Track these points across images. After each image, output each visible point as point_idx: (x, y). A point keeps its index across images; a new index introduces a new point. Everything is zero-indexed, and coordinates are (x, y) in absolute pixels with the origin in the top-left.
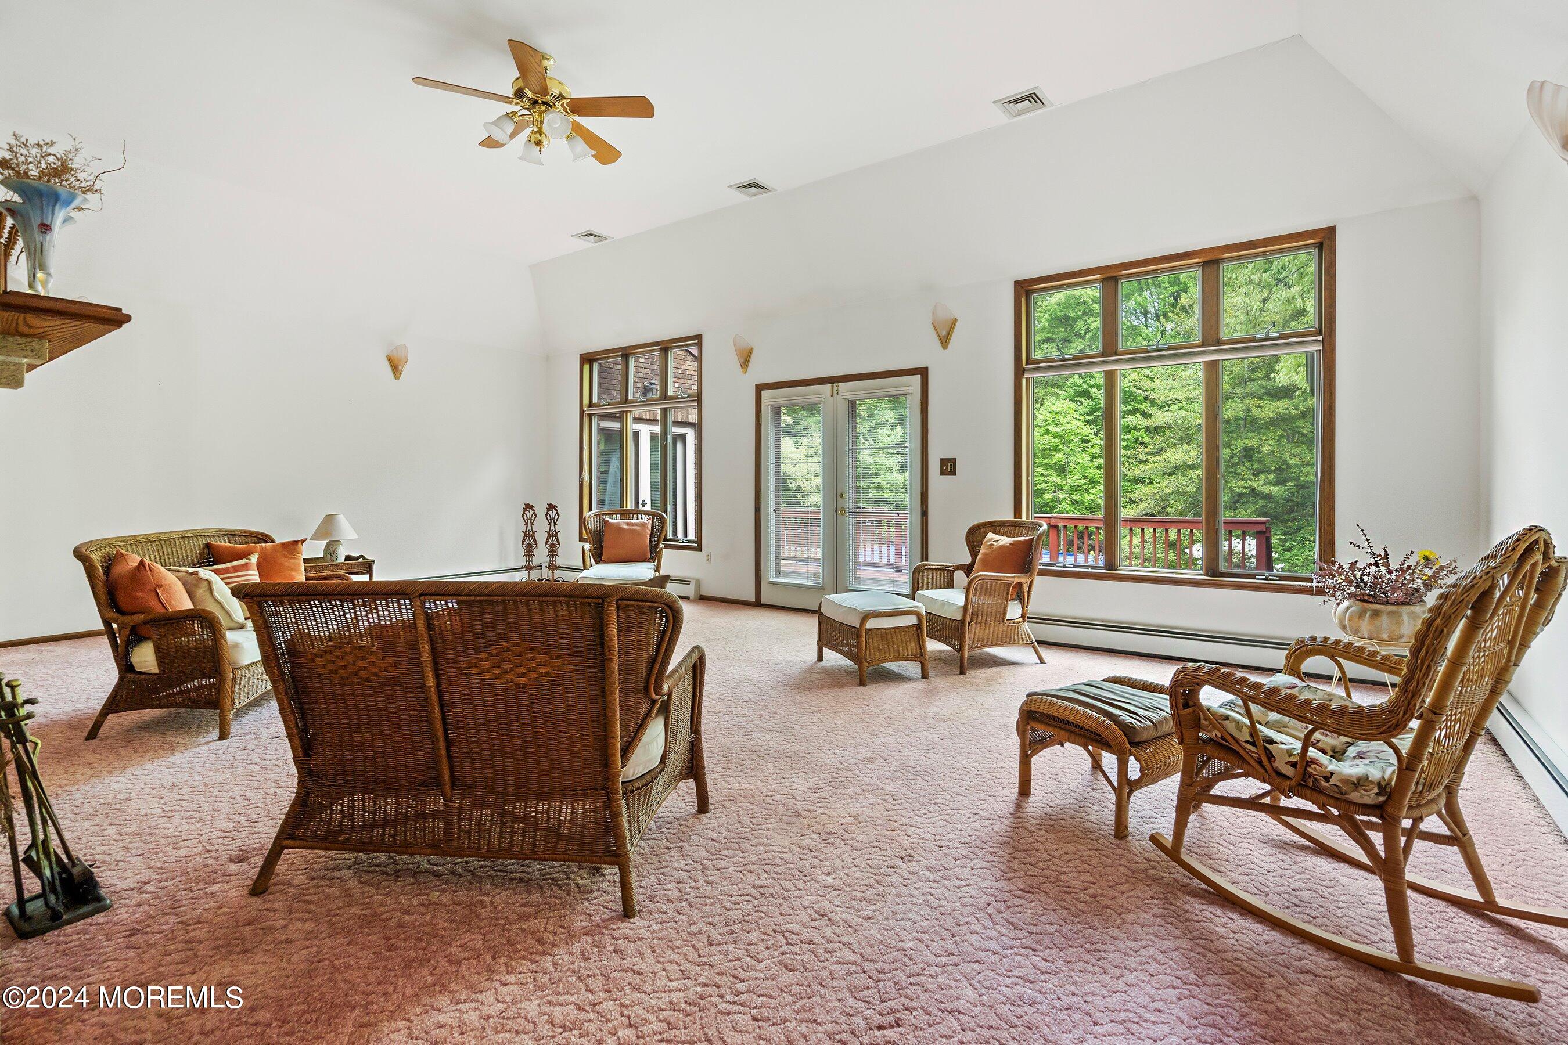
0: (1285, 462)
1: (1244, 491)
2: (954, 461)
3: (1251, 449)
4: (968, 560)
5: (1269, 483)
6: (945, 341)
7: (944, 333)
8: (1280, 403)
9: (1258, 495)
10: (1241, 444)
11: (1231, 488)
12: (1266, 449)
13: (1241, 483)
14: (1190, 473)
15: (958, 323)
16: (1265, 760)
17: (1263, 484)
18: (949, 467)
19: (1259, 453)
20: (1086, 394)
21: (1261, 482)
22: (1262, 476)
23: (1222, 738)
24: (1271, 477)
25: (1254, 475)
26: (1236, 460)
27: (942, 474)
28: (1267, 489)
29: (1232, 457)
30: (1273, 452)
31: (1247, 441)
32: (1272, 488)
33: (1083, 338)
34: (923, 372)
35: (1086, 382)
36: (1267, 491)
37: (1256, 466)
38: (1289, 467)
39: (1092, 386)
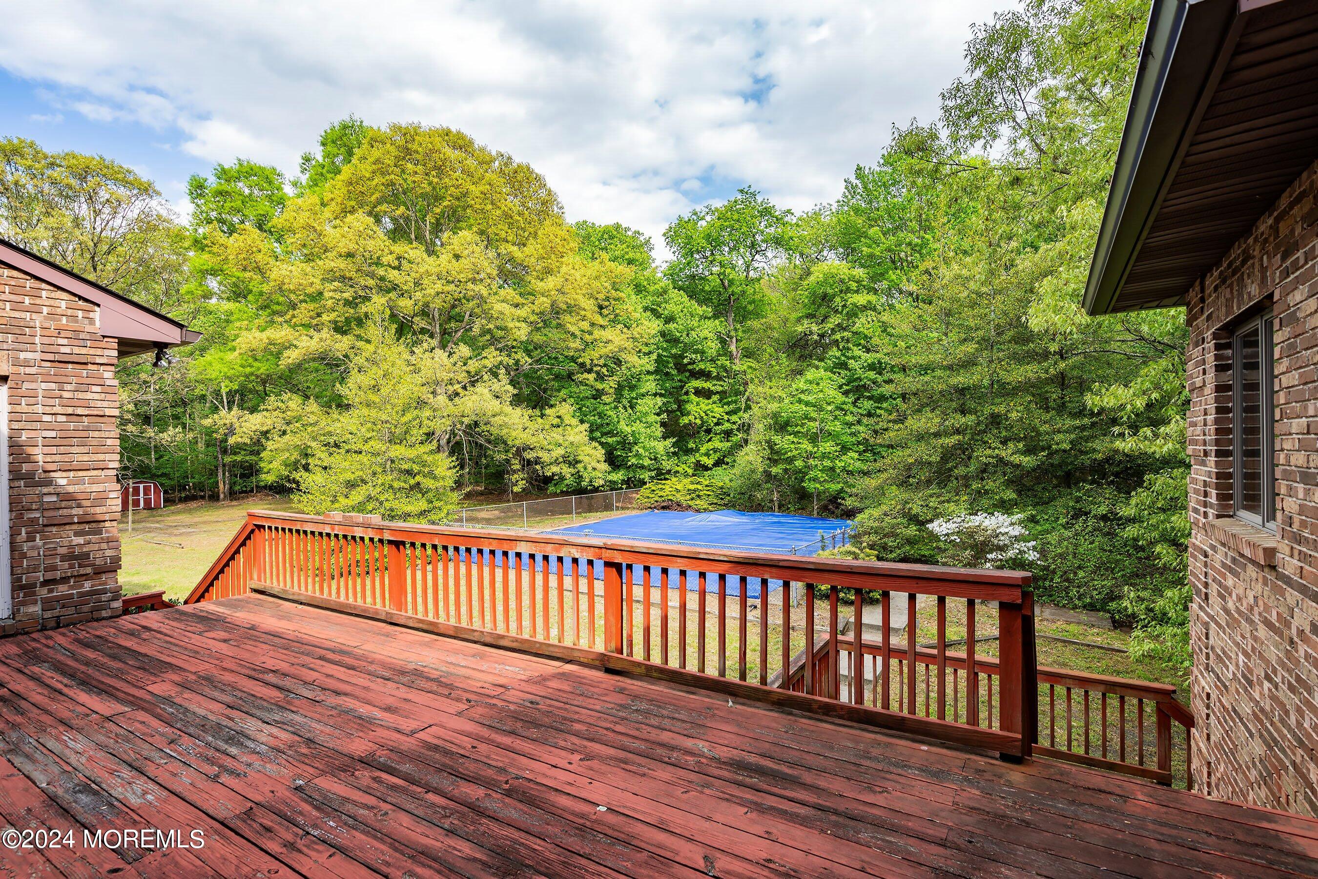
0: (1034, 429)
1: (991, 460)
3: (998, 415)
5: (1017, 452)
8: (1029, 367)
9: (1006, 465)
10: (987, 410)
11: (977, 457)
12: (1014, 415)
13: (989, 452)
14: (934, 441)
17: (1013, 454)
19: (1007, 419)
20: (844, 366)
21: (1010, 451)
22: (1011, 445)
24: (1021, 445)
25: (1001, 443)
26: (983, 427)
28: (1017, 459)
29: (978, 424)
30: (1021, 418)
31: (993, 407)
33: (841, 313)
35: (843, 355)
36: (1017, 461)
37: (1004, 434)
38: (1039, 434)
39: (849, 358)
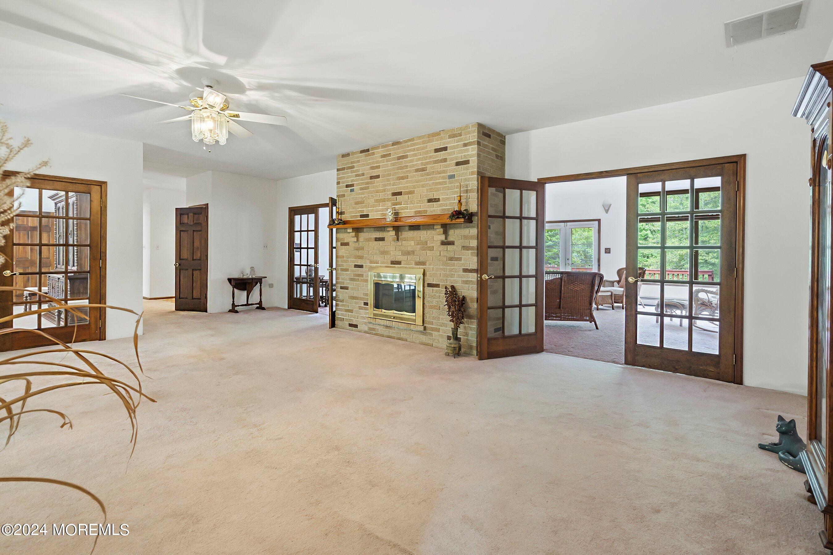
2: (610, 249)
4: (618, 279)
6: (607, 211)
7: (607, 209)
15: (611, 205)
16: (711, 304)
18: (608, 251)
23: (703, 302)
27: (606, 253)
32: (715, 260)
34: (599, 221)
